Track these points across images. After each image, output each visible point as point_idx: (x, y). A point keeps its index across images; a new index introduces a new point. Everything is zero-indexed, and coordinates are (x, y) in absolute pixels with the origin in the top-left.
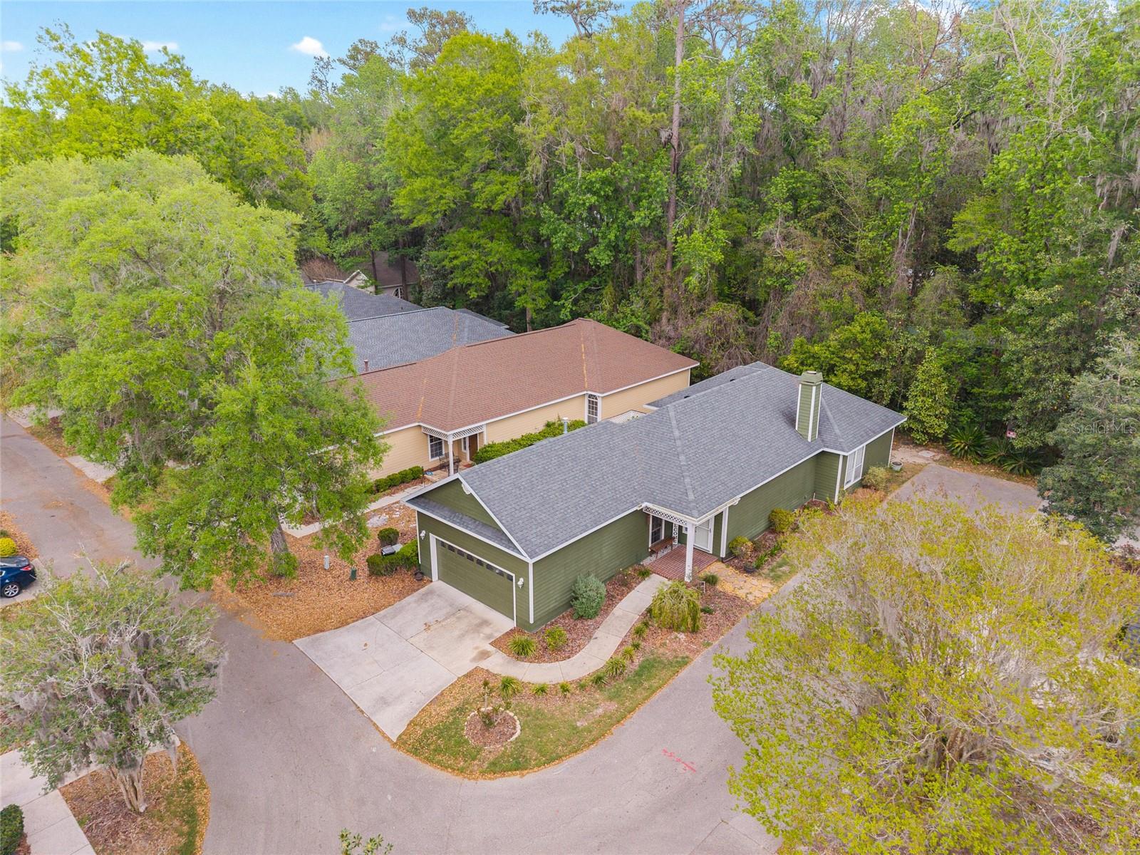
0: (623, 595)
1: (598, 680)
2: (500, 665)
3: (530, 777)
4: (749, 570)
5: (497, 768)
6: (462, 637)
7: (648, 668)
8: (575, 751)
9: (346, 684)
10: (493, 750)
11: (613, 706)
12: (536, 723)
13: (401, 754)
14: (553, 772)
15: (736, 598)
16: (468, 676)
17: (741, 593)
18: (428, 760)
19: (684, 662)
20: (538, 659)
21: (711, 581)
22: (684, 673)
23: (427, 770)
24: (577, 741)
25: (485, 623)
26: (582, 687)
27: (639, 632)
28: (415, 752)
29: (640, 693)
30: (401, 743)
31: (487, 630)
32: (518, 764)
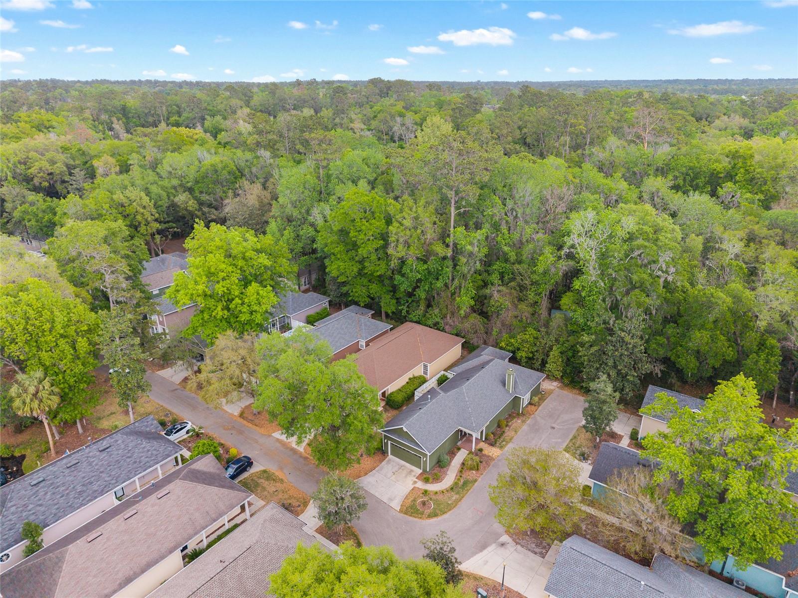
0: (453, 458)
1: (452, 489)
2: (420, 485)
3: (440, 518)
4: (492, 445)
5: (430, 516)
6: (406, 476)
7: (465, 483)
8: (450, 510)
9: (377, 494)
10: (427, 512)
11: (458, 496)
12: (437, 503)
13: (402, 515)
14: (445, 516)
15: (489, 456)
16: (413, 489)
17: (490, 454)
18: (411, 516)
19: (476, 481)
20: (432, 483)
21: (481, 450)
22: (476, 484)
23: (411, 518)
24: (450, 507)
25: (412, 471)
26: (447, 491)
27: (461, 471)
28: (406, 514)
29: (465, 492)
30: (401, 511)
31: (413, 474)
32: (434, 515)
